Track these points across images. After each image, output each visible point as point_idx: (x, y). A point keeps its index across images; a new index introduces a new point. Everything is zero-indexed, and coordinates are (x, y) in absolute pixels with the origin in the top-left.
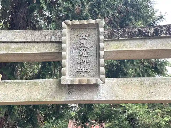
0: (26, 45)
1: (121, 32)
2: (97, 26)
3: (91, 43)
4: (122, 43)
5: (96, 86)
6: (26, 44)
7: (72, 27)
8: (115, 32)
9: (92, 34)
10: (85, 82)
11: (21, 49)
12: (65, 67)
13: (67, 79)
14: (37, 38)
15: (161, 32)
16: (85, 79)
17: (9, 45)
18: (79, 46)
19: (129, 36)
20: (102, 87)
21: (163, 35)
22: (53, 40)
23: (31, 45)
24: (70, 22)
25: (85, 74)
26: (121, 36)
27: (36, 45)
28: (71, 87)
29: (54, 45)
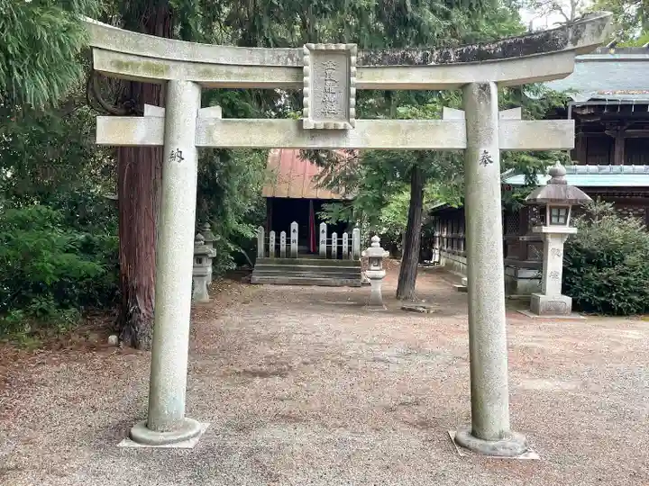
0: (254, 70)
1: (380, 56)
2: (348, 53)
3: (338, 74)
4: (379, 72)
5: (344, 131)
6: (254, 68)
7: (317, 53)
8: (372, 56)
9: (342, 61)
10: (332, 127)
11: (246, 76)
12: (307, 106)
13: (310, 122)
14: (268, 61)
15: (431, 59)
16: (332, 122)
17: (229, 69)
18: (324, 78)
19: (390, 62)
20: (351, 132)
21: (433, 63)
22: (290, 65)
23: (260, 69)
24: (313, 46)
25: (333, 116)
26: (380, 62)
27: (267, 72)
28: (314, 132)
29: (291, 71)
